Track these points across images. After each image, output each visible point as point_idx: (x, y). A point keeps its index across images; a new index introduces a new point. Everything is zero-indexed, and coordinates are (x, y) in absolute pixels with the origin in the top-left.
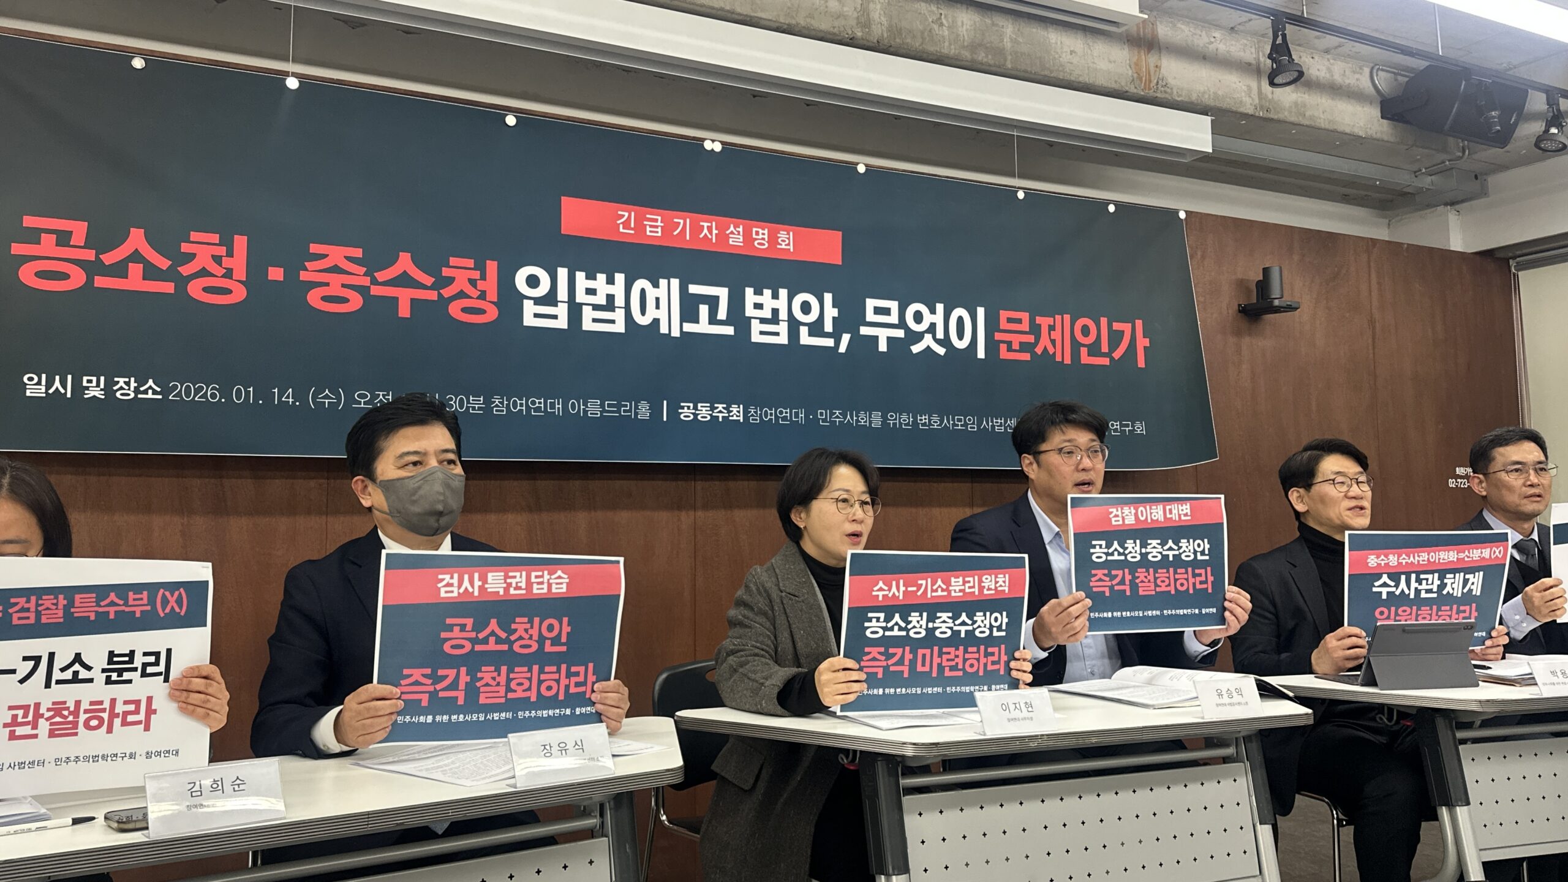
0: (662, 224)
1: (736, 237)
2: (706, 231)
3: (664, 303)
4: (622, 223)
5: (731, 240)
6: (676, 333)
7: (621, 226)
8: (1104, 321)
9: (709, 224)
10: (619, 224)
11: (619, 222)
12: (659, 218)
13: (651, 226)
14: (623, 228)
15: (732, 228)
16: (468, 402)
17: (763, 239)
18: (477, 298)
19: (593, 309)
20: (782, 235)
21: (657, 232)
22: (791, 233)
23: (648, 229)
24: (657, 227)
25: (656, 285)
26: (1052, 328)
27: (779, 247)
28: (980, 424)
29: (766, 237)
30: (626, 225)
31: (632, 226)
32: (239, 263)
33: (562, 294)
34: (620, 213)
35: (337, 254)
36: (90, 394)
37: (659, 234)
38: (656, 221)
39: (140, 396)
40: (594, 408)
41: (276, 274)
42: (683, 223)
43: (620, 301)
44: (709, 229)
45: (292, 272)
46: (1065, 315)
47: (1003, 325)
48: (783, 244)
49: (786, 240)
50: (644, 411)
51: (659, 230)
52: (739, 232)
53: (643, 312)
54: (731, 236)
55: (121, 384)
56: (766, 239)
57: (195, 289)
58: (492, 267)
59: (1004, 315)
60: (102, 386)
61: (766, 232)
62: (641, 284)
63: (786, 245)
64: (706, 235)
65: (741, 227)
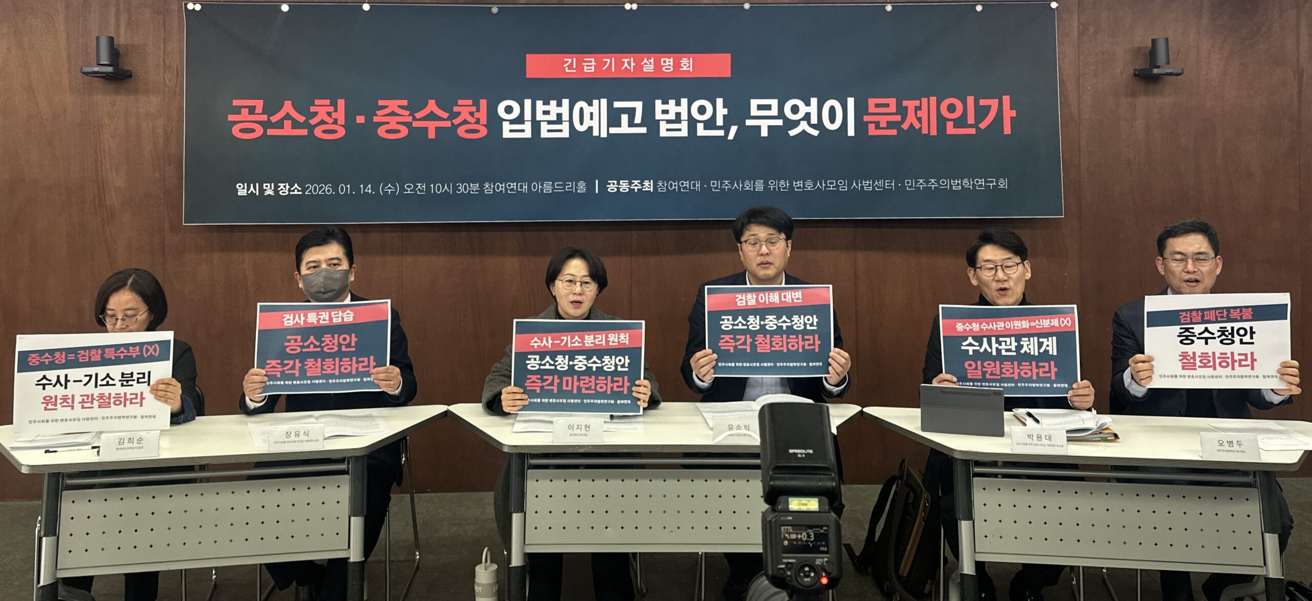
0: (595, 64)
1: (648, 66)
2: (626, 65)
3: (596, 116)
4: (568, 66)
5: (644, 69)
6: (604, 135)
7: (567, 68)
8: (970, 100)
9: (629, 60)
10: (565, 68)
11: (565, 66)
12: (593, 60)
13: (587, 66)
14: (568, 70)
15: (645, 61)
16: (470, 187)
17: (669, 65)
18: (475, 123)
19: (548, 124)
20: (684, 61)
21: (591, 69)
22: (691, 59)
23: (585, 68)
24: (591, 66)
25: (590, 104)
26: (918, 108)
27: (681, 69)
28: (850, 185)
29: (672, 64)
30: (570, 67)
31: (575, 67)
32: (341, 115)
33: (528, 115)
34: (566, 60)
35: (393, 105)
36: (267, 193)
37: (593, 71)
38: (591, 62)
39: (291, 193)
40: (548, 188)
41: (360, 119)
42: (609, 61)
43: (566, 117)
44: (628, 63)
45: (369, 119)
46: (931, 98)
47: (872, 109)
48: (685, 67)
49: (687, 64)
50: (582, 187)
51: (593, 68)
52: (651, 63)
53: (581, 123)
54: (645, 66)
55: (282, 187)
56: (672, 65)
57: (318, 132)
58: (483, 103)
59: (872, 102)
60: (273, 188)
61: (671, 60)
62: (581, 104)
63: (687, 68)
64: (626, 67)
65: (653, 59)
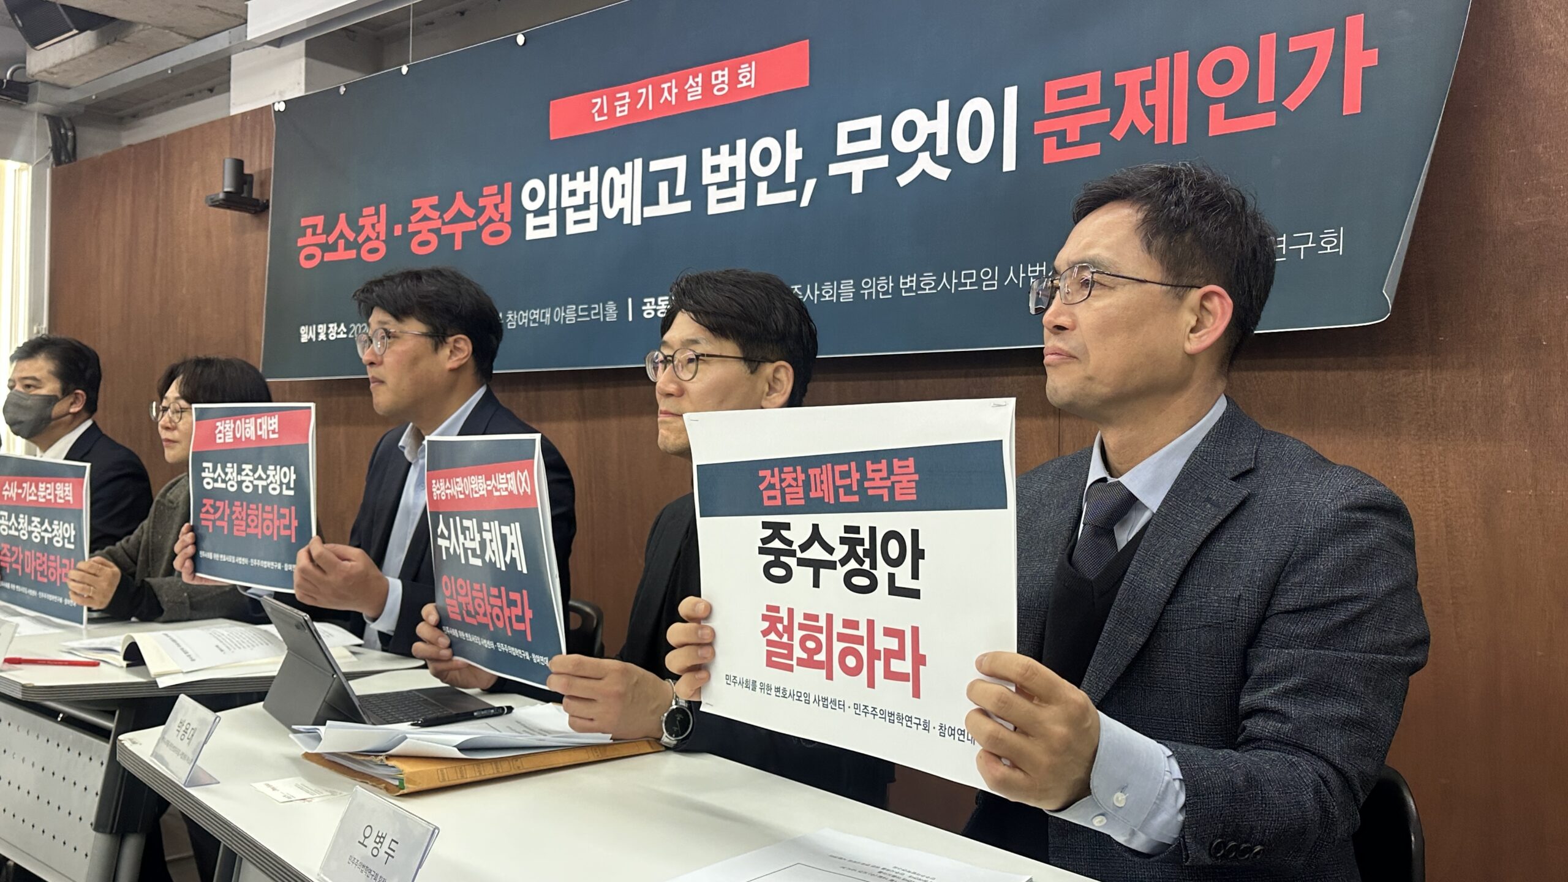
0: (629, 100)
1: (695, 89)
2: (666, 94)
3: (628, 191)
4: (597, 111)
5: (689, 95)
6: (637, 222)
7: (596, 115)
8: (1268, 42)
9: (669, 84)
10: (593, 114)
11: (593, 111)
12: (627, 94)
13: (620, 106)
14: (599, 116)
15: (691, 81)
17: (723, 82)
18: (499, 221)
19: (575, 211)
20: (744, 69)
21: (624, 111)
22: (753, 64)
23: (618, 109)
24: (623, 105)
25: (622, 171)
27: (739, 86)
28: (1003, 275)
29: (726, 79)
30: (600, 113)
31: (605, 111)
33: (552, 204)
34: (594, 101)
36: (321, 337)
37: (626, 113)
38: (624, 98)
39: (340, 336)
40: (571, 314)
41: (398, 230)
42: (646, 91)
43: (594, 196)
44: (669, 90)
45: (404, 228)
46: (1176, 55)
47: (1052, 104)
48: (744, 80)
49: (747, 75)
50: (611, 312)
51: (626, 108)
52: (697, 83)
53: (611, 204)
54: (689, 90)
55: (332, 328)
56: (726, 82)
57: (365, 253)
58: (508, 187)
59: (1052, 88)
60: (325, 331)
61: (726, 72)
62: (611, 172)
63: (747, 81)
64: (666, 98)
65: (700, 75)
